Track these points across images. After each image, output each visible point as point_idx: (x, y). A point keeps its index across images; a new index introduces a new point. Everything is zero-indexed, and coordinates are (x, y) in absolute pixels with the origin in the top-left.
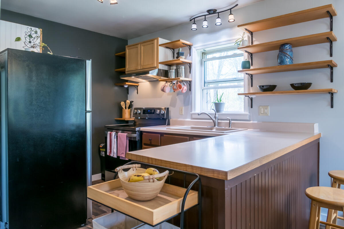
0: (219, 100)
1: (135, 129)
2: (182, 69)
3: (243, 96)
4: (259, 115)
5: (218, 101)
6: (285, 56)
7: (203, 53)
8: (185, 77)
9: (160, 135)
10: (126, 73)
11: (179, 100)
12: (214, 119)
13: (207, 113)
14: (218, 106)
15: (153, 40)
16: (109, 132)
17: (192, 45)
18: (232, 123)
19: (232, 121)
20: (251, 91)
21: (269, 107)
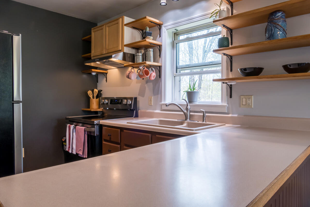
0: (192, 88)
1: (94, 122)
2: (151, 52)
3: (220, 83)
4: (240, 106)
5: (191, 90)
6: (276, 27)
7: (175, 33)
8: (154, 61)
9: (119, 130)
10: (92, 58)
11: (148, 89)
12: (186, 111)
13: (176, 104)
14: (191, 95)
15: (118, 19)
16: (68, 125)
17: (162, 24)
18: (207, 116)
19: (207, 114)
20: (231, 77)
21: (253, 96)
